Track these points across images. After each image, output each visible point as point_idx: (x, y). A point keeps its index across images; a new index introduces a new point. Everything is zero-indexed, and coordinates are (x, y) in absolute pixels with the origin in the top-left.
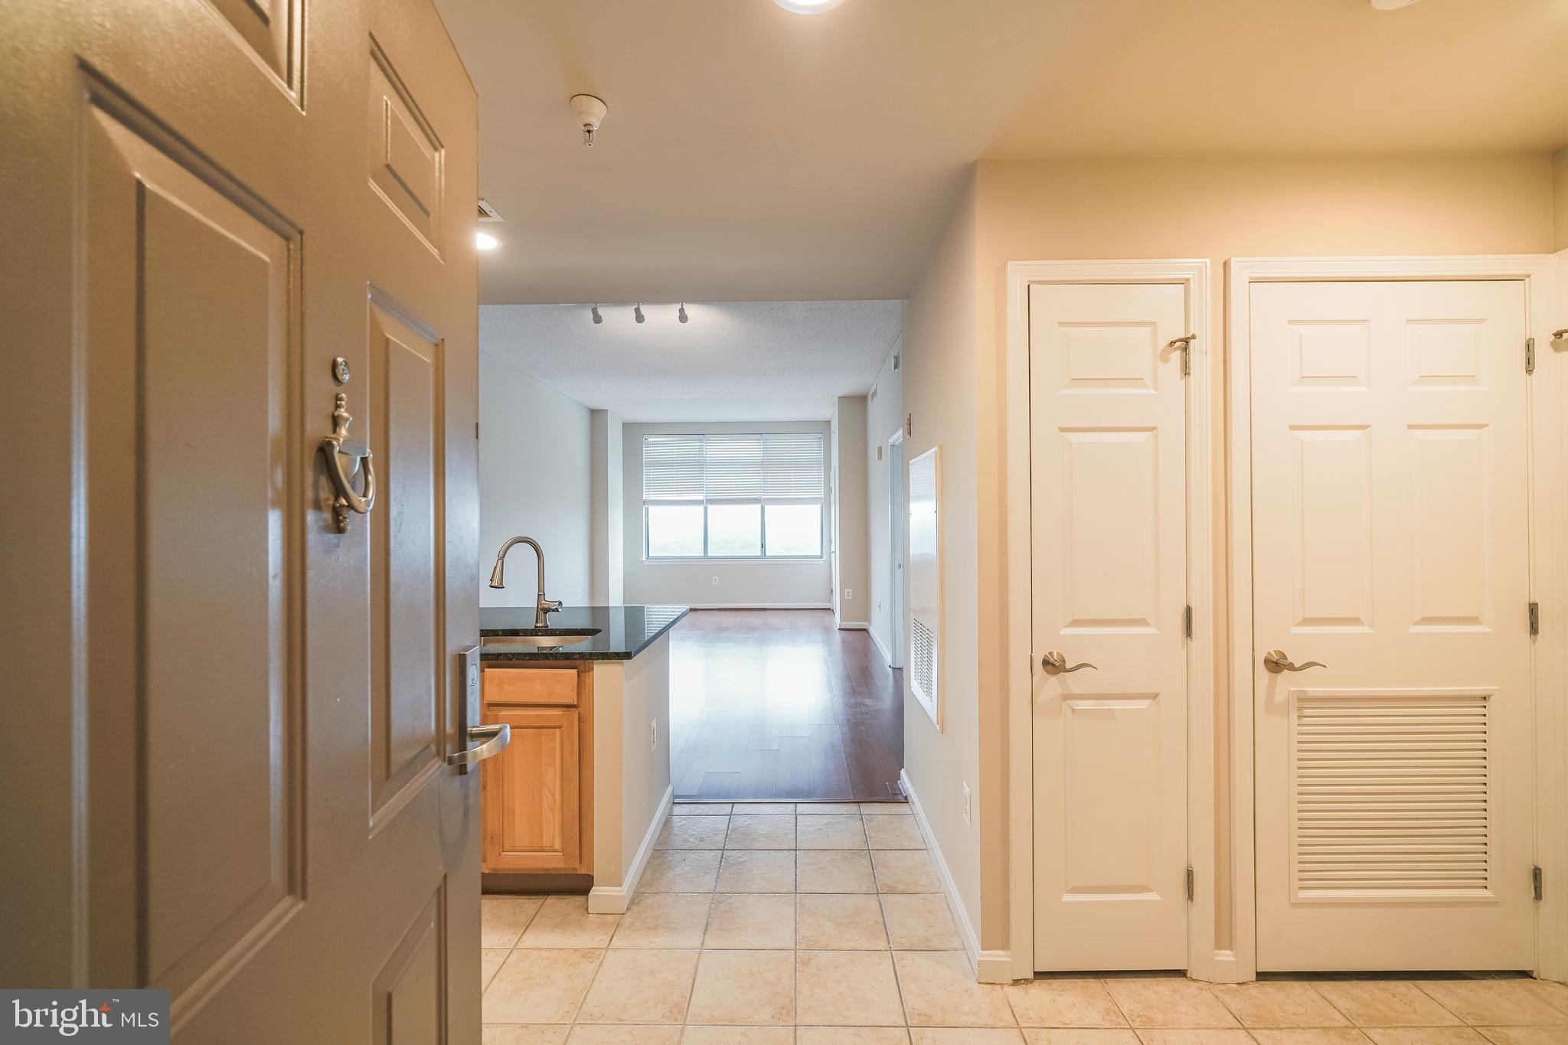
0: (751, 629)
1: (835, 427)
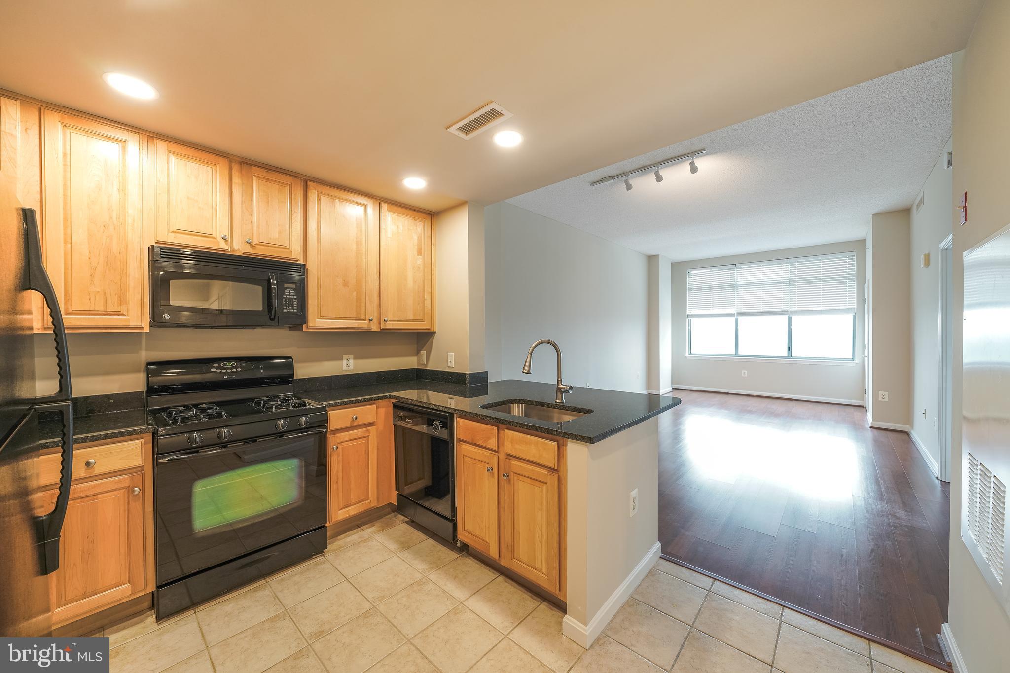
0: (775, 415)
1: (869, 244)
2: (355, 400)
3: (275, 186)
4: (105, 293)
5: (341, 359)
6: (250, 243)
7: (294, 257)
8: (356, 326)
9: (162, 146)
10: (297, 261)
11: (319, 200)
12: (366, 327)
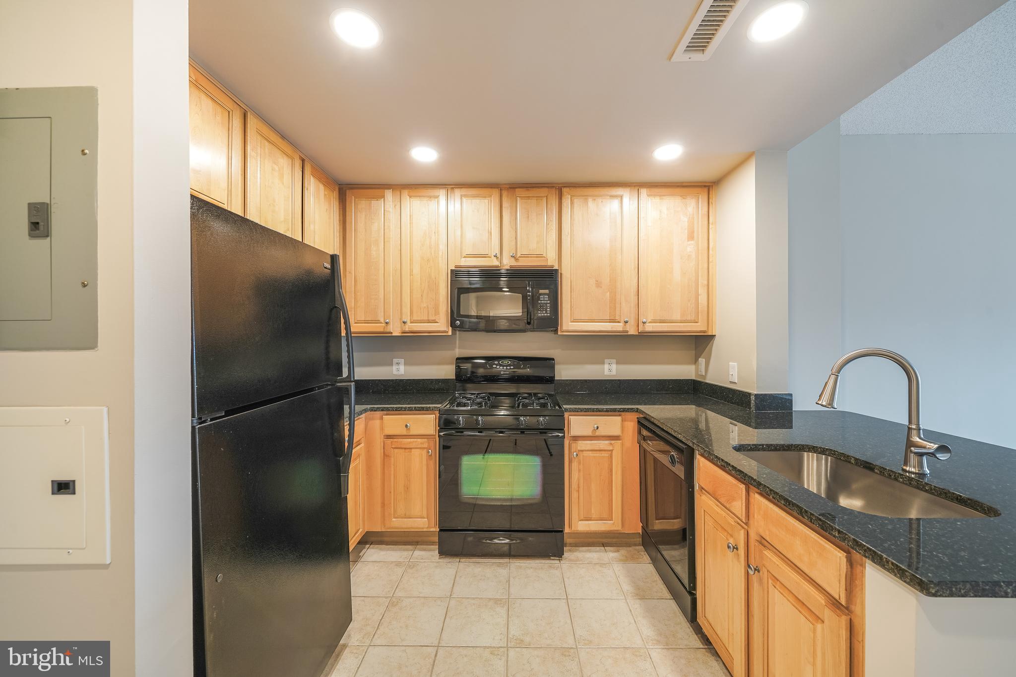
2: (597, 409)
3: (534, 201)
4: (428, 308)
5: (603, 363)
6: (514, 257)
7: (549, 263)
8: (609, 329)
9: (458, 193)
10: (553, 267)
11: (572, 203)
12: (621, 329)
